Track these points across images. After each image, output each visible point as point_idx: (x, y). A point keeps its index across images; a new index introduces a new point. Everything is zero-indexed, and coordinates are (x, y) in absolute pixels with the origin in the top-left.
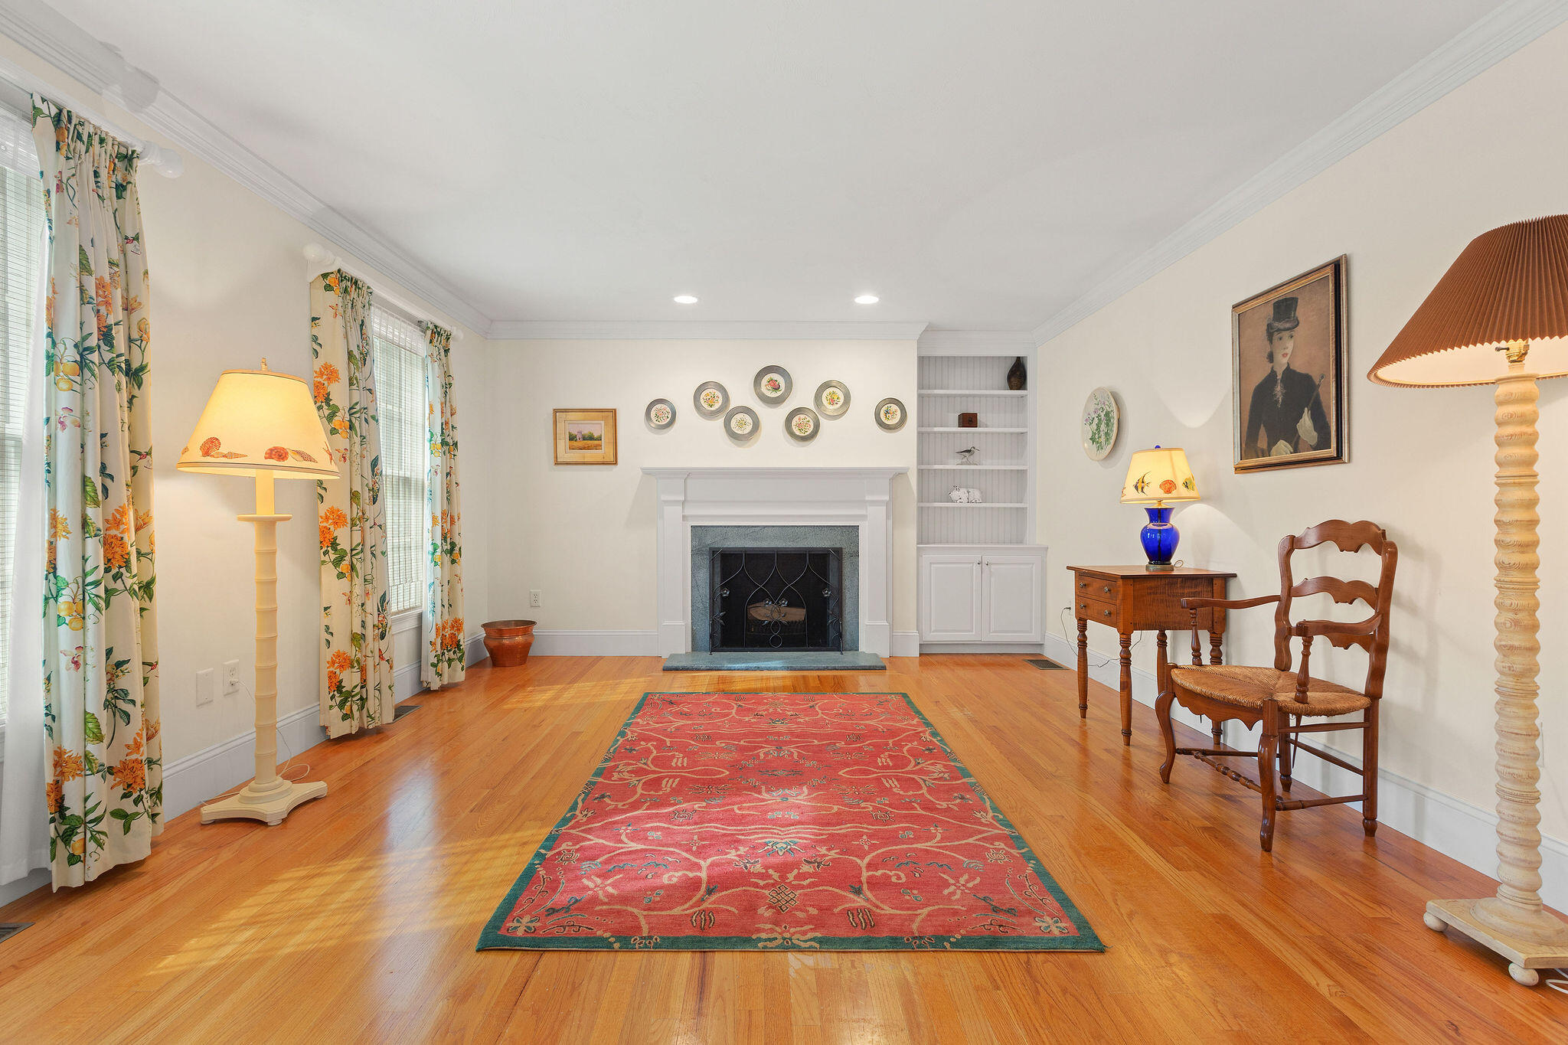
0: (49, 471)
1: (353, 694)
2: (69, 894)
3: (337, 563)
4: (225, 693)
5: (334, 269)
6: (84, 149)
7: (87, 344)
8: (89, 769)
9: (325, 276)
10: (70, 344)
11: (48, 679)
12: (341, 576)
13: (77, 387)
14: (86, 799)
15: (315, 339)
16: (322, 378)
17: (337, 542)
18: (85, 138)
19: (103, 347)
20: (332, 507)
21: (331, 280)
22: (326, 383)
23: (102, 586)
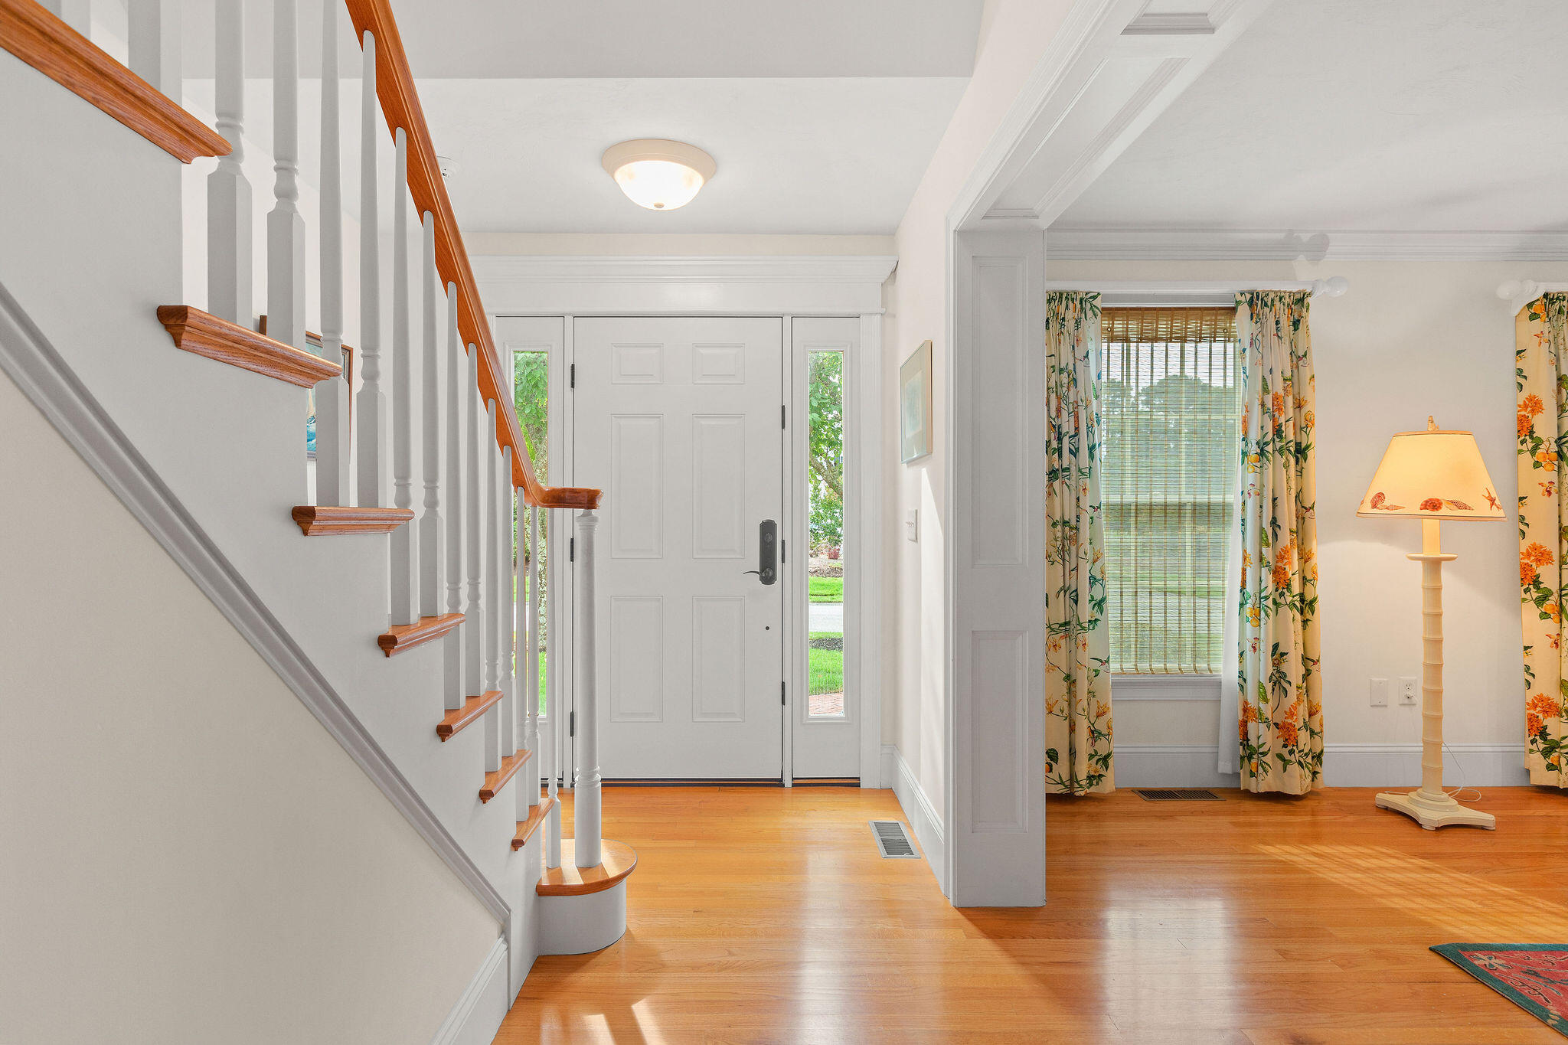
0: (1243, 525)
1: (1561, 745)
2: (1248, 795)
3: (1540, 602)
4: (1401, 703)
5: (1540, 294)
6: (1268, 310)
7: (1265, 440)
8: (1260, 719)
9: (1530, 305)
10: (1254, 443)
11: (1241, 654)
12: (1544, 616)
13: (1258, 470)
14: (1259, 737)
15: (1520, 372)
16: (1526, 410)
17: (1540, 579)
18: (1269, 304)
19: (1277, 440)
20: (1535, 543)
21: (1537, 308)
22: (1530, 415)
23: (1271, 599)
